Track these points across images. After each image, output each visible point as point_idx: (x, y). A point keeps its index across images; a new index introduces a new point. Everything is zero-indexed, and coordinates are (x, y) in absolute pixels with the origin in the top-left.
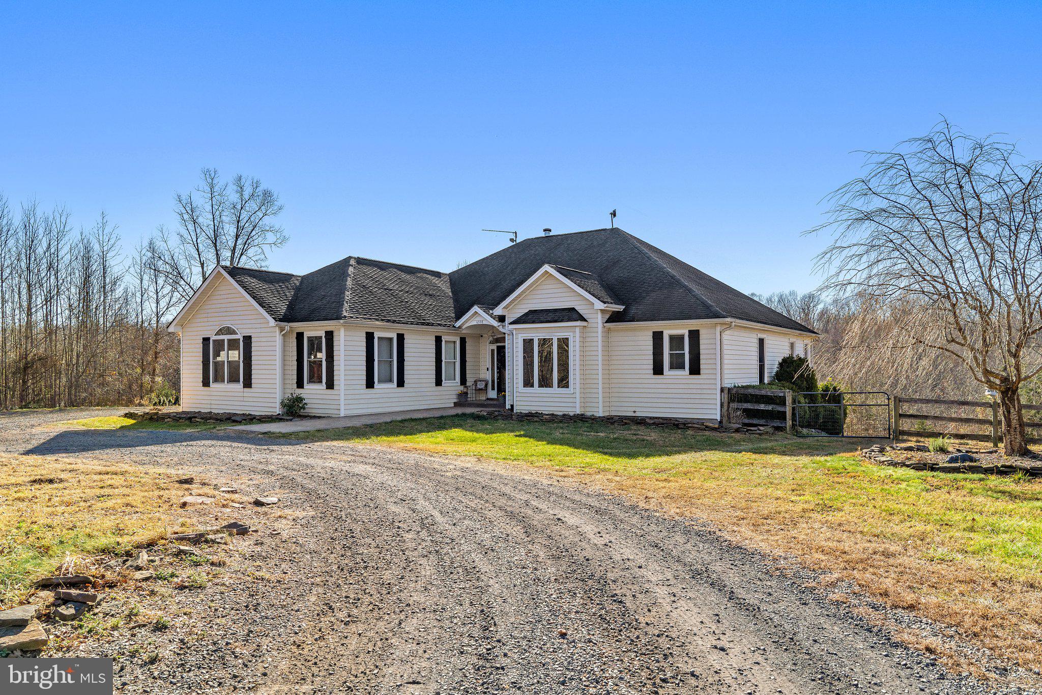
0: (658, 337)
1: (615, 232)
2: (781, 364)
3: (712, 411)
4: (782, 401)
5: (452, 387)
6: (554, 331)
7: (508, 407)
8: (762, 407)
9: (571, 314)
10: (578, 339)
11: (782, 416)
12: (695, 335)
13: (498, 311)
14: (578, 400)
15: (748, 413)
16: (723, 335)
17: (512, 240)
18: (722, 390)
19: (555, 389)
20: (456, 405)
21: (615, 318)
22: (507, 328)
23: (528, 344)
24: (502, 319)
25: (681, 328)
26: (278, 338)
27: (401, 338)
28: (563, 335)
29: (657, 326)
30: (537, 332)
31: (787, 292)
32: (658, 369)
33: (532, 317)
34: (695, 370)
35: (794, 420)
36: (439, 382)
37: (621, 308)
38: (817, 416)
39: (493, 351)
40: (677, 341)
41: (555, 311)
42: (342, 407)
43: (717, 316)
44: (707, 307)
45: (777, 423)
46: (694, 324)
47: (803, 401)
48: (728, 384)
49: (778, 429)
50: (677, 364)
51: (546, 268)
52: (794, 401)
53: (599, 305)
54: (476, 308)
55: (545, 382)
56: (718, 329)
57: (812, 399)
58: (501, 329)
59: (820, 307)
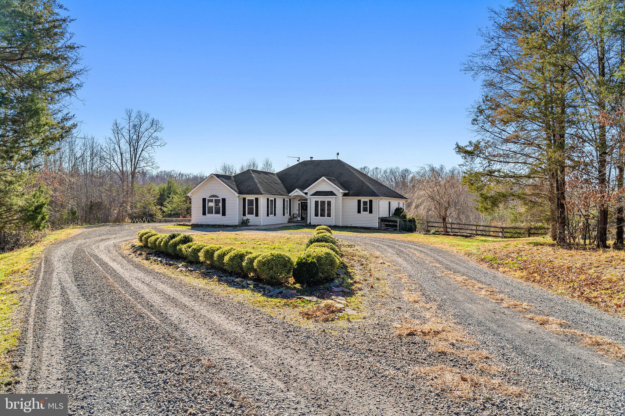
0: (359, 201)
1: (339, 161)
2: (395, 210)
3: (376, 225)
4: (396, 222)
5: (287, 215)
6: (326, 199)
7: (308, 223)
8: (391, 223)
9: (331, 193)
10: (334, 201)
11: (396, 226)
12: (371, 201)
13: (306, 191)
14: (334, 221)
15: (387, 225)
16: (380, 202)
17: (298, 161)
18: (379, 218)
19: (326, 217)
20: (288, 222)
21: (345, 195)
22: (308, 197)
23: (317, 203)
24: (306, 194)
25: (367, 199)
26: (237, 199)
27: (275, 199)
28: (329, 200)
29: (359, 198)
30: (320, 199)
31: (394, 168)
32: (359, 212)
33: (317, 193)
34: (371, 212)
35: (399, 227)
36: (284, 215)
37: (347, 192)
38: (406, 227)
39: (299, 204)
40: (365, 203)
41: (326, 192)
42: (262, 222)
43: (378, 196)
44: (375, 193)
45: (395, 228)
46: (371, 198)
47: (403, 223)
48: (380, 216)
49: (395, 230)
50: (365, 210)
51: (323, 178)
52: (400, 222)
53: (341, 191)
54: (297, 190)
55: (322, 215)
56: (378, 200)
57: (405, 221)
58: (306, 197)
59: (411, 175)
